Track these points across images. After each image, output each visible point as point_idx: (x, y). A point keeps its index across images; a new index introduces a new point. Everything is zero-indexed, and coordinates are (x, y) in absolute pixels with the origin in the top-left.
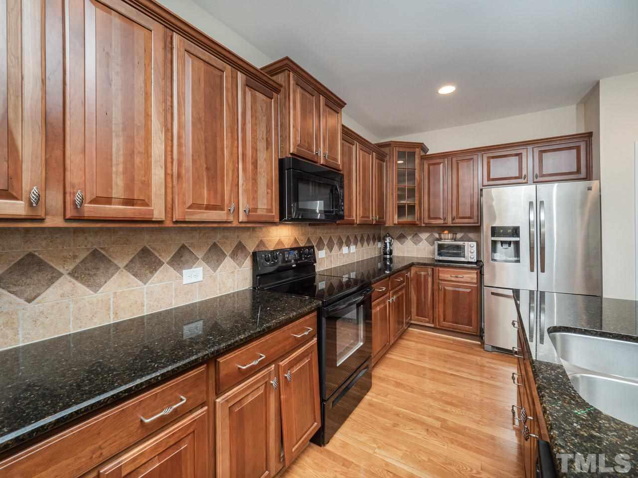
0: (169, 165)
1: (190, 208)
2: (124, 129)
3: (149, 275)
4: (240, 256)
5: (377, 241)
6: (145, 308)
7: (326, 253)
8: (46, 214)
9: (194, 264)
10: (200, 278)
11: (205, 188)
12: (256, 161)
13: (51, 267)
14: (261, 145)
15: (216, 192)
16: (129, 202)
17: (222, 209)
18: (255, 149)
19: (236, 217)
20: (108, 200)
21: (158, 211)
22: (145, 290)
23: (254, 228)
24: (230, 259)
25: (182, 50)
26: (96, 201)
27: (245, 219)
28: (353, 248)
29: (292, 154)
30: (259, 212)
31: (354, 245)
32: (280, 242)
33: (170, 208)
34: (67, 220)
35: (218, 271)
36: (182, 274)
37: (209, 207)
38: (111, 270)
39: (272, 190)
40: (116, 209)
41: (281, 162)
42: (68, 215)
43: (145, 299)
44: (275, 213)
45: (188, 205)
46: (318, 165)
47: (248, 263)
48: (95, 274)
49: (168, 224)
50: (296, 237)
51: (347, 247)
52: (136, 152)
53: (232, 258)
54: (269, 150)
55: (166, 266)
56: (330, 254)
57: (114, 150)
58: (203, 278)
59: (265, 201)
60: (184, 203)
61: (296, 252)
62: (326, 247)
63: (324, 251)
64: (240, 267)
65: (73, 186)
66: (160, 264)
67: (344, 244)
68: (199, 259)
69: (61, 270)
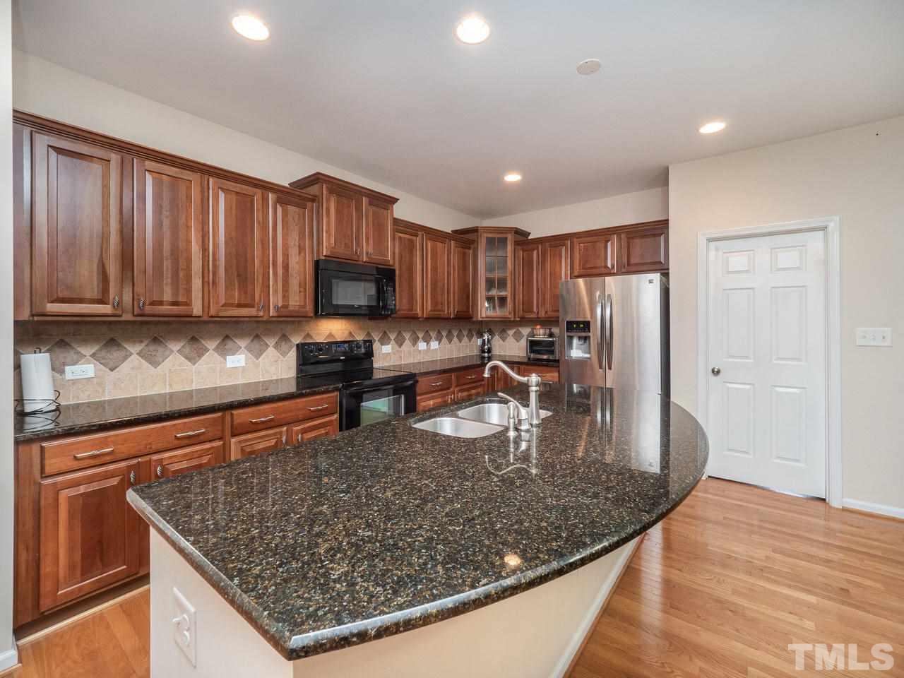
0: (206, 275)
1: (222, 306)
2: (172, 254)
3: (197, 358)
4: (284, 346)
5: (475, 336)
6: (194, 384)
7: (393, 349)
8: (122, 312)
9: (237, 351)
10: (243, 364)
11: (237, 290)
12: (288, 265)
13: (125, 348)
14: (293, 252)
15: (246, 293)
16: (175, 303)
17: (253, 307)
18: (286, 256)
19: (267, 312)
20: (161, 303)
21: (197, 309)
22: (194, 370)
23: (299, 322)
24: (274, 349)
25: (216, 188)
26: (153, 303)
27: (275, 314)
28: (434, 345)
29: (325, 256)
30: (291, 308)
31: (436, 340)
32: (331, 335)
33: (206, 306)
34: (134, 316)
35: (260, 359)
36: (226, 360)
37: (239, 306)
38: (168, 352)
39: (305, 289)
40: (165, 309)
41: (317, 263)
42: (135, 313)
43: (194, 377)
44: (309, 308)
45: (221, 305)
46: (361, 263)
47: (293, 354)
48: (155, 355)
49: (205, 318)
50: (352, 331)
51: (425, 344)
52: (180, 269)
53: (275, 348)
54: (302, 254)
55: (211, 351)
56: (400, 349)
57: (165, 268)
58: (246, 364)
59: (297, 298)
60: (217, 303)
61: (346, 345)
62: (393, 342)
63: (390, 346)
64: (284, 357)
65: (138, 295)
66: (207, 350)
67: (420, 339)
68: (241, 348)
69: (133, 351)
